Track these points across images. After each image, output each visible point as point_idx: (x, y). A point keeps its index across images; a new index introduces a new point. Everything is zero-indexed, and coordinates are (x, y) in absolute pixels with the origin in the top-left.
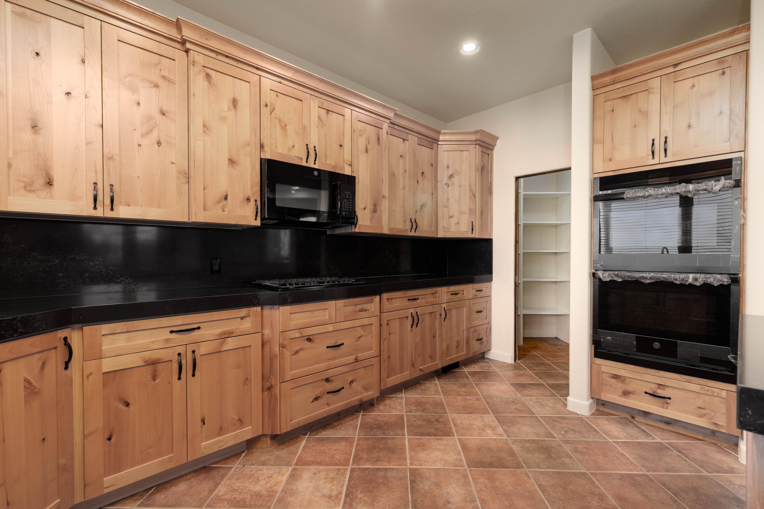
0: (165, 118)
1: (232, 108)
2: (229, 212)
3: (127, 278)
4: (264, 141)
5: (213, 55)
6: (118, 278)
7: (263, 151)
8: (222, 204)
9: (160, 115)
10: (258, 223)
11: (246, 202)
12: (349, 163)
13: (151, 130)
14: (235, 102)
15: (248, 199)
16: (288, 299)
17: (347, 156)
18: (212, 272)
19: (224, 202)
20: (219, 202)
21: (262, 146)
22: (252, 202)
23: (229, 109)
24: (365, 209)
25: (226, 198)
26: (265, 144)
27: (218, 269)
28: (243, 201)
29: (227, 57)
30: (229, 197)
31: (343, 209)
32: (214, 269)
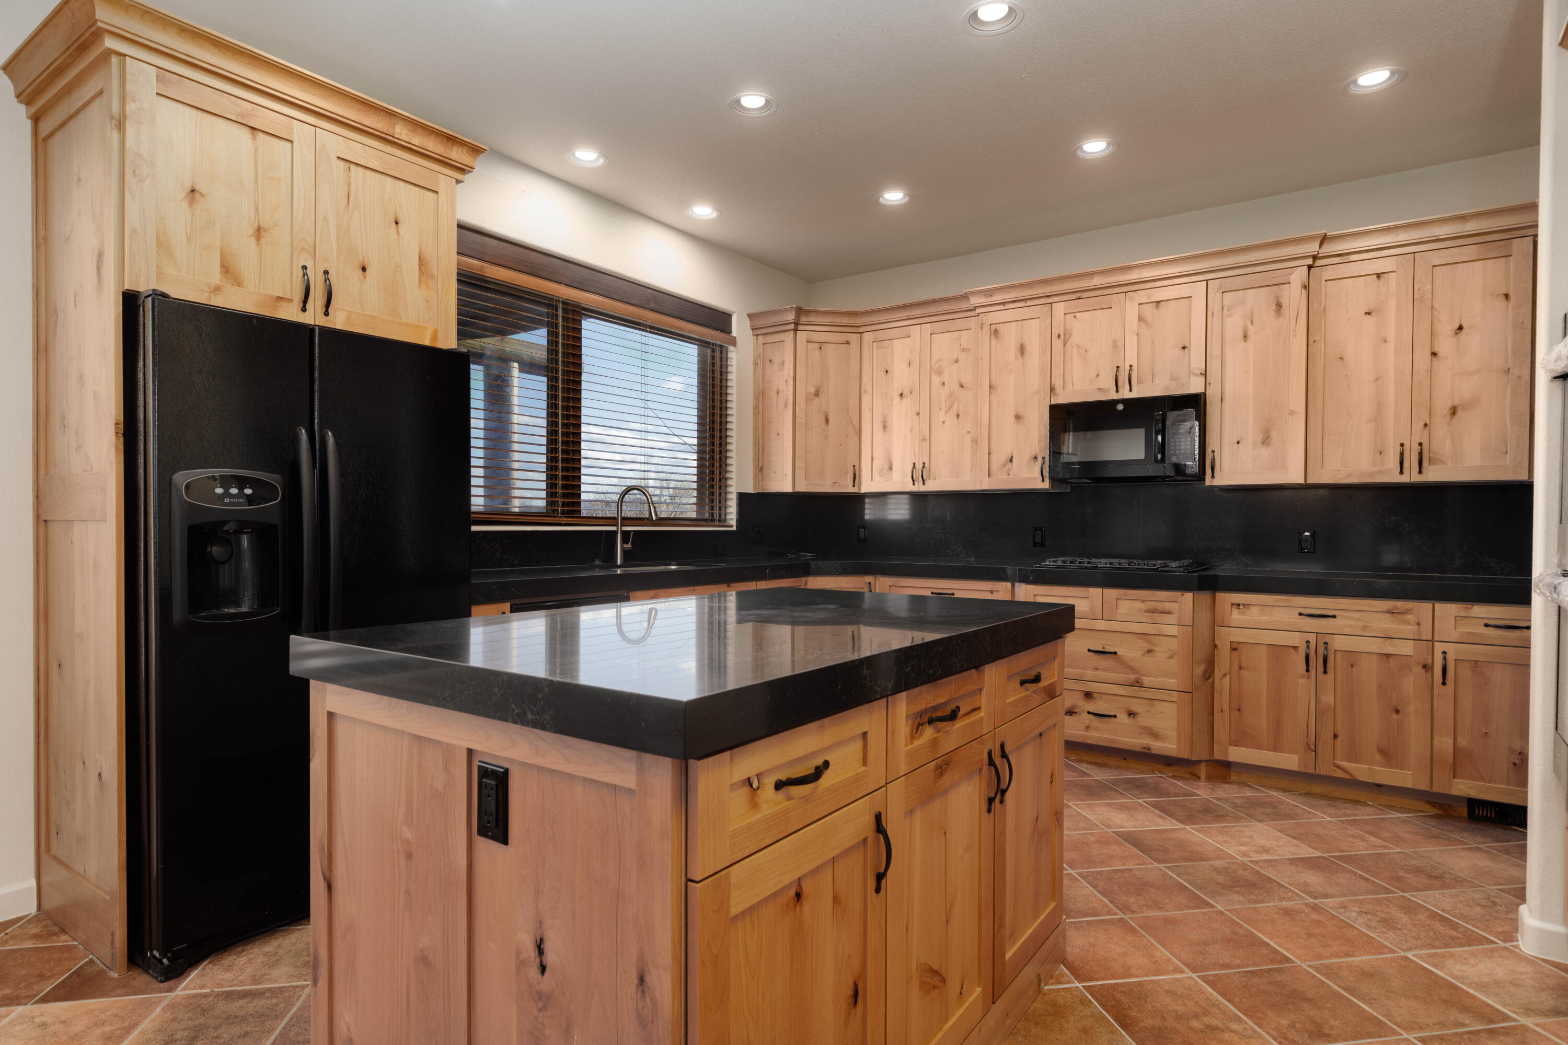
0: (963, 389)
1: (1019, 355)
2: (1014, 476)
3: (959, 546)
4: (1056, 382)
5: (1001, 307)
6: (952, 546)
7: (1054, 395)
8: (1007, 467)
9: (960, 388)
10: (1046, 485)
11: (1033, 461)
12: (1199, 372)
13: (952, 406)
14: (1022, 350)
15: (1036, 458)
16: (1030, 576)
17: (1198, 363)
18: (1035, 544)
19: (1010, 465)
20: (1004, 465)
21: (1052, 389)
22: (1040, 460)
23: (1016, 358)
24: (1238, 443)
25: (1011, 460)
26: (1056, 386)
27: (1040, 541)
28: (1030, 461)
29: (1014, 301)
30: (1014, 459)
31: (1173, 452)
32: (1036, 541)
